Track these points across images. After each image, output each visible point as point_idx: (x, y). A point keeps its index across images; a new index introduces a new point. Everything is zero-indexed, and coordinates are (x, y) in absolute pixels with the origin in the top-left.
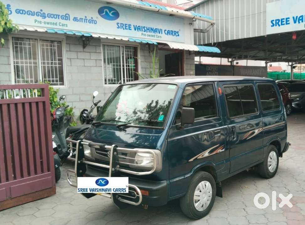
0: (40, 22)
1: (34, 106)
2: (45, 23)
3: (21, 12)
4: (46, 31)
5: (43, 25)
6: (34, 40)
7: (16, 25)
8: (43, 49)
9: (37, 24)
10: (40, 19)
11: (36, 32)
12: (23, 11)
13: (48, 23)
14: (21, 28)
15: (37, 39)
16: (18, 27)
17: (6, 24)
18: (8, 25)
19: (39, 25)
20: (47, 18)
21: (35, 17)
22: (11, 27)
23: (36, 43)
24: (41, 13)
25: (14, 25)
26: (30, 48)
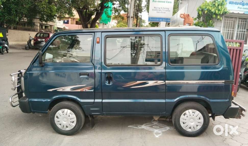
0: (241, 8)
1: (235, 51)
2: (243, 8)
3: (232, 3)
4: (244, 13)
5: (242, 10)
6: (235, 18)
7: (229, 10)
8: (239, 23)
9: (239, 9)
10: (241, 6)
11: (238, 13)
12: (233, 2)
13: (245, 9)
14: (231, 12)
15: (237, 18)
16: (230, 11)
17: (224, 10)
18: (225, 10)
19: (240, 10)
20: (245, 6)
21: (239, 5)
22: (226, 11)
23: (236, 20)
24: (242, 3)
25: (227, 10)
26: (232, 22)
